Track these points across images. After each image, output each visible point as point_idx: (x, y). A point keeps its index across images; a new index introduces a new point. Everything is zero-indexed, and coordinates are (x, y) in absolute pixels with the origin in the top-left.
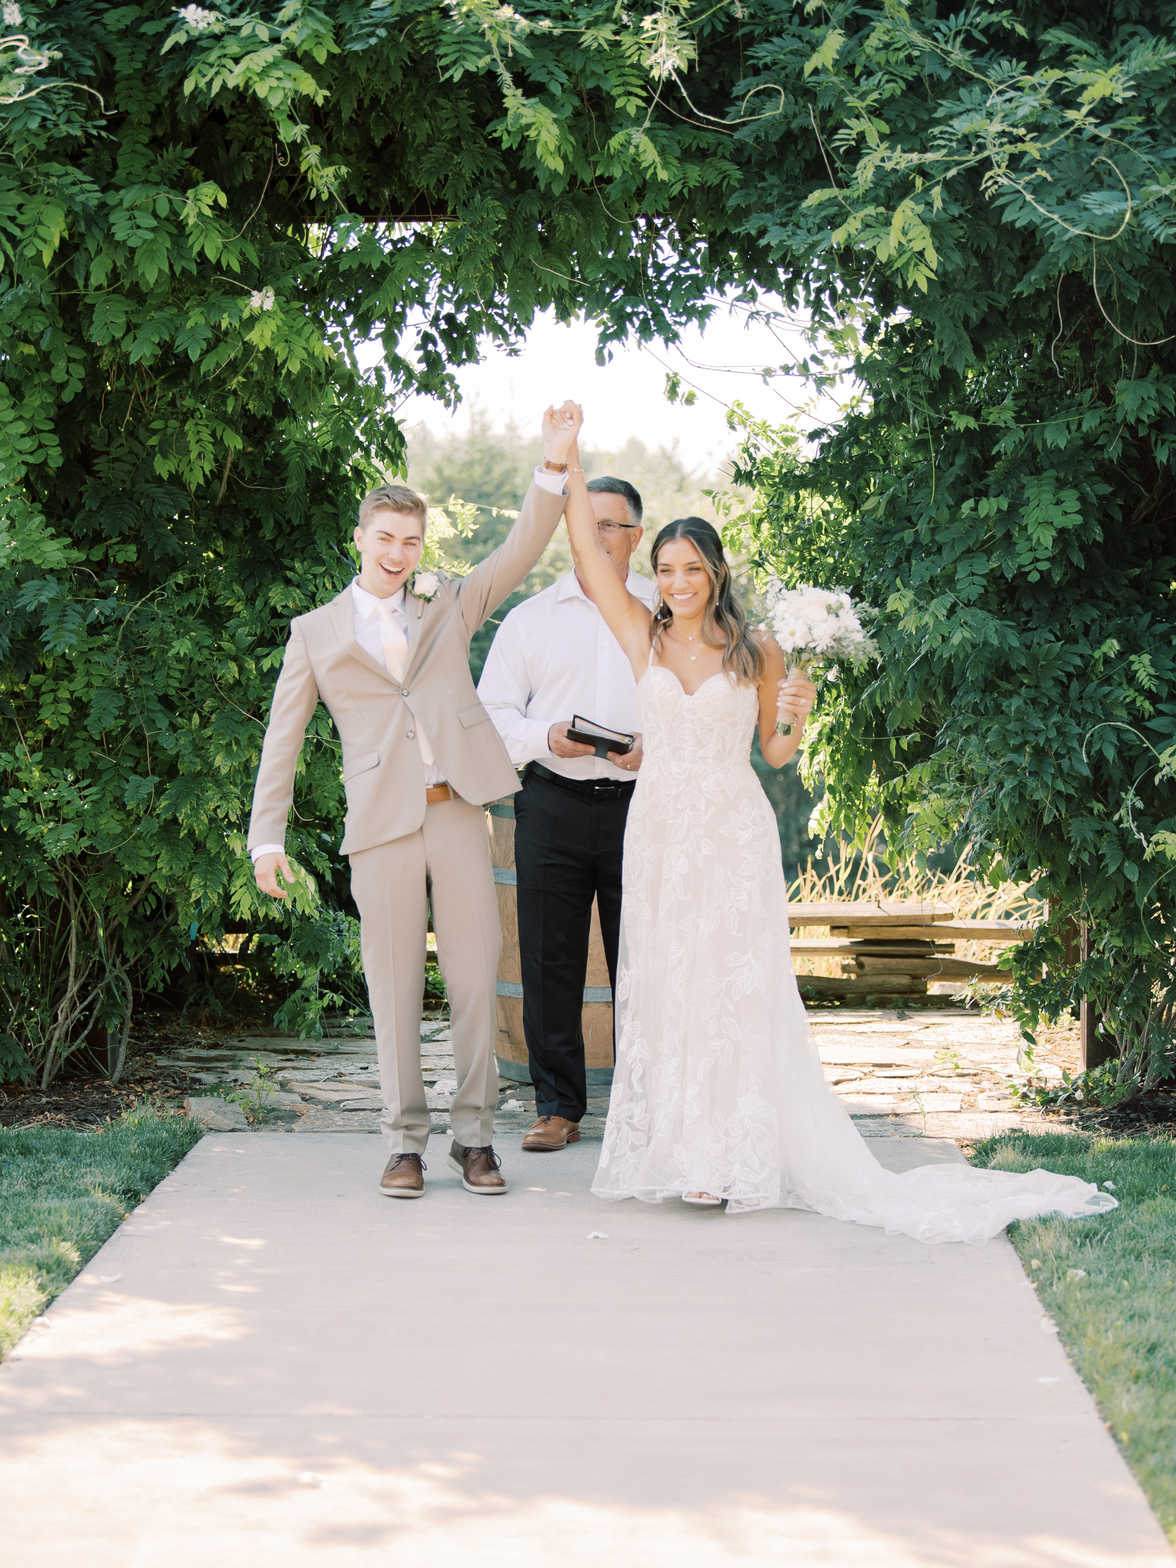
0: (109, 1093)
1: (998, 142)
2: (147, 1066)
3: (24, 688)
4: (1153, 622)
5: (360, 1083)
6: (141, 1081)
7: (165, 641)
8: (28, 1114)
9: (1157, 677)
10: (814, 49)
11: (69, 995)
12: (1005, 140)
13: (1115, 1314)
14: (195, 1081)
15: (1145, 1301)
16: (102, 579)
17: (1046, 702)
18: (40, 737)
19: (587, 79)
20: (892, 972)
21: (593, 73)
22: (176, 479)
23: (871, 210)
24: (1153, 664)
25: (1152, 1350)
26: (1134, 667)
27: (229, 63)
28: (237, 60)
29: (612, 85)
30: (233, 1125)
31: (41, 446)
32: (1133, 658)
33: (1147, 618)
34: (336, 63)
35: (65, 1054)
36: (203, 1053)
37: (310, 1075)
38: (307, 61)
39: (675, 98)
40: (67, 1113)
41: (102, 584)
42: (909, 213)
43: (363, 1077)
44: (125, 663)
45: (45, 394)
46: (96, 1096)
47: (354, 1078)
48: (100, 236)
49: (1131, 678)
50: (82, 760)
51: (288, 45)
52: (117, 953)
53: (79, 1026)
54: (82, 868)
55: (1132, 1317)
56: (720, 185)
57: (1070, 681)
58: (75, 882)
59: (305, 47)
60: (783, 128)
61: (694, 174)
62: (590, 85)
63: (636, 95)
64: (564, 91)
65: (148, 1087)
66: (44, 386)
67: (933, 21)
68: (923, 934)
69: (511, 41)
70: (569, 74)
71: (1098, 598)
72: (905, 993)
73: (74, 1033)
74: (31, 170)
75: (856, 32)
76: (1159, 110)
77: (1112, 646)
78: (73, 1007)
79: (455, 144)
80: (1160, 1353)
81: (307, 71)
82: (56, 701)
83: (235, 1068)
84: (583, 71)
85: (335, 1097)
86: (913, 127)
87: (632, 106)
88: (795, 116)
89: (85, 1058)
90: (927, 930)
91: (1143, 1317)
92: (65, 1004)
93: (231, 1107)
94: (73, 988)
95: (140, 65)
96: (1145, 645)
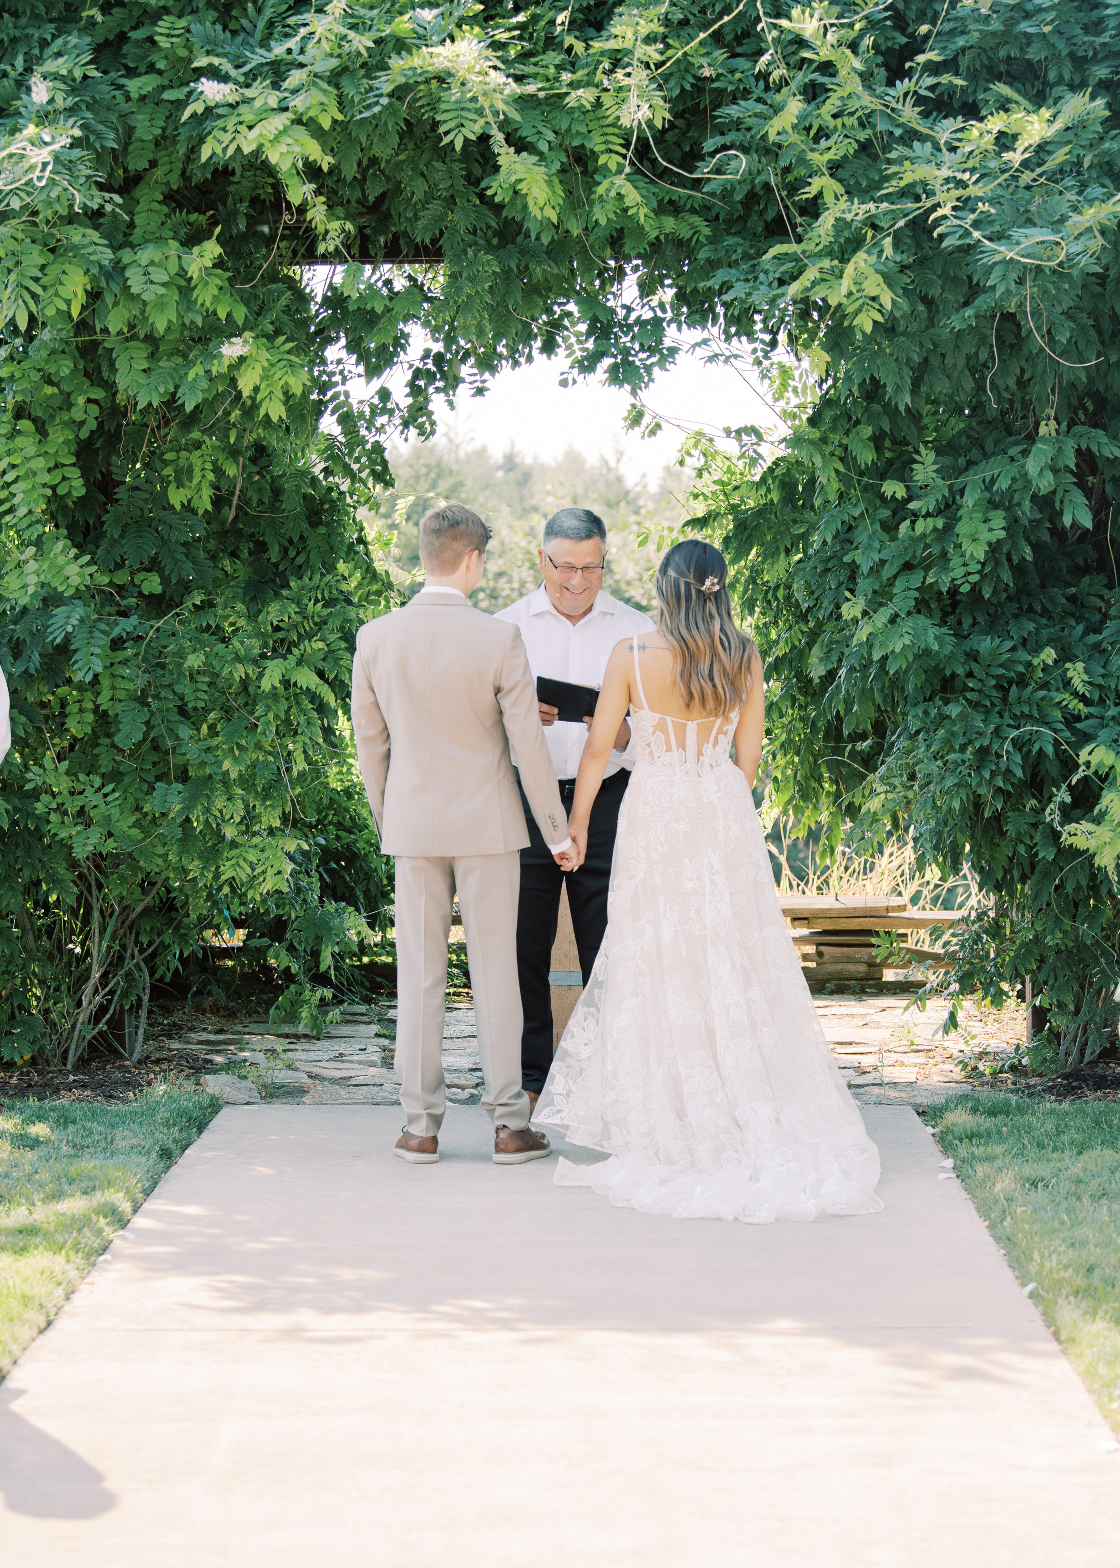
0: (130, 1072)
1: (945, 188)
2: (161, 1048)
3: (51, 698)
4: (1085, 634)
5: (360, 1063)
6: (157, 1062)
7: (181, 655)
8: (57, 1091)
9: (1089, 683)
10: (776, 113)
11: (92, 982)
12: (951, 185)
13: (1058, 1242)
14: (207, 1061)
15: (1085, 1231)
16: (123, 597)
17: (988, 704)
18: (66, 744)
19: (572, 138)
20: (850, 960)
21: (578, 132)
22: (188, 508)
23: (826, 263)
24: (1086, 671)
25: (1090, 1270)
26: (1070, 674)
27: (243, 129)
28: (250, 128)
29: (596, 143)
30: (247, 1099)
31: (64, 478)
32: (1068, 665)
33: (1080, 628)
34: (338, 129)
35: (89, 1037)
36: (212, 1037)
37: (313, 1056)
38: (313, 126)
39: (649, 159)
40: (93, 1090)
41: (123, 603)
42: (862, 264)
43: (362, 1057)
44: (147, 675)
45: (67, 431)
46: (118, 1075)
47: (355, 1058)
48: (116, 289)
49: (1067, 683)
50: (105, 764)
51: (295, 113)
52: (136, 944)
53: (102, 1010)
54: (103, 864)
55: (1073, 1245)
56: (690, 239)
57: (1010, 686)
58: (97, 880)
59: (311, 113)
60: (747, 188)
61: (669, 223)
62: (576, 143)
63: (617, 153)
64: (551, 149)
65: (164, 1067)
66: (66, 424)
67: (883, 88)
68: (877, 924)
69: (501, 106)
70: (555, 132)
71: (1035, 612)
72: (862, 979)
73: (96, 1018)
74: (54, 231)
75: (814, 99)
76: (1086, 164)
77: (1049, 655)
78: (96, 992)
79: (451, 202)
80: (1097, 1272)
81: (312, 136)
82: (81, 710)
83: (242, 1050)
84: (569, 130)
85: (339, 1074)
86: (864, 184)
87: (613, 162)
88: (759, 172)
89: (106, 1040)
90: (881, 921)
91: (1083, 1243)
92: (88, 989)
93: (244, 1083)
94: (96, 974)
95: (159, 131)
96: (1079, 654)
